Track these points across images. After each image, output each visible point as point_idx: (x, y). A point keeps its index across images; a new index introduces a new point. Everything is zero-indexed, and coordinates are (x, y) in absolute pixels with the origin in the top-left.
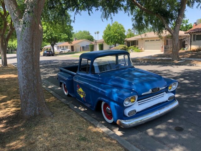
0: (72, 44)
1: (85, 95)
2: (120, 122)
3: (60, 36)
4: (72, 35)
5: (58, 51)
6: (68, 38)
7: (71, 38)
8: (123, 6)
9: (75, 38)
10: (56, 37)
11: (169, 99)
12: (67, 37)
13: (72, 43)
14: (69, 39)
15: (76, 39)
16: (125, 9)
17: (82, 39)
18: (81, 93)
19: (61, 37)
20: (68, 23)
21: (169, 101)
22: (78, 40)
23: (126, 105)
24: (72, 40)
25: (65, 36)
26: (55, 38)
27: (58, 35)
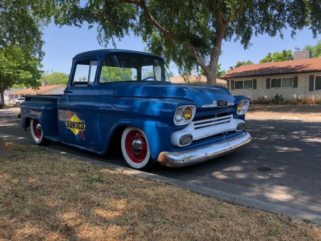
0: (38, 91)
1: (85, 126)
2: (165, 156)
3: (17, 74)
4: (40, 75)
5: (11, 102)
6: (33, 80)
7: (37, 80)
8: (132, 25)
9: (45, 82)
10: (9, 75)
11: (238, 128)
12: (31, 76)
13: (39, 89)
14: (35, 81)
15: (46, 84)
16: (137, 31)
17: (57, 84)
18: (74, 125)
19: (20, 76)
20: (36, 46)
21: (237, 131)
22: (50, 85)
23: (178, 121)
24: (39, 84)
25: (27, 74)
26: (7, 76)
27: (13, 72)
